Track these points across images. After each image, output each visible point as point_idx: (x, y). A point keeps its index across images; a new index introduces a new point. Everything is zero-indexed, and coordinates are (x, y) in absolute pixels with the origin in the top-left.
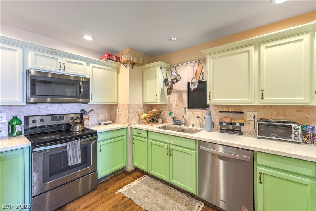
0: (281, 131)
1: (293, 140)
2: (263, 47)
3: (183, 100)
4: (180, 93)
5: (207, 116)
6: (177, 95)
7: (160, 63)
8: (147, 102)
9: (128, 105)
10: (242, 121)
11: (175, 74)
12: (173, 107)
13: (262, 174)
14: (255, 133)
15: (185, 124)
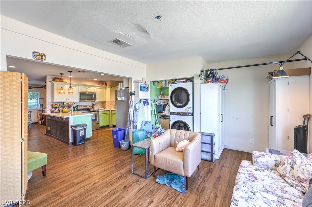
9: (110, 102)
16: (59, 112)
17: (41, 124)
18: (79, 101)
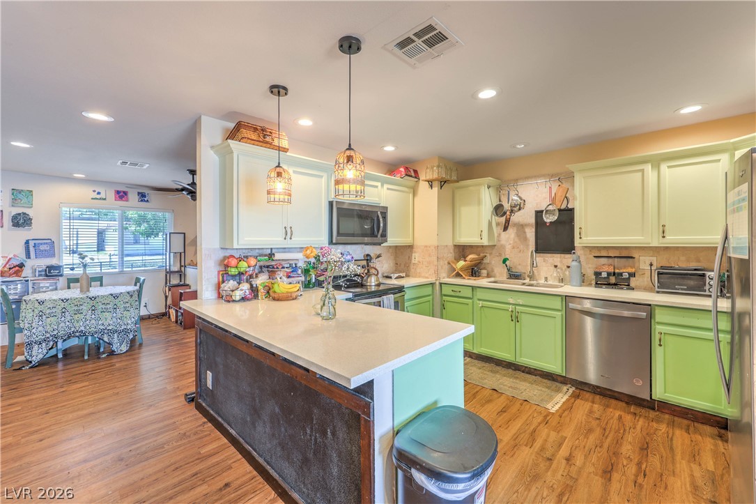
0: (692, 283)
1: (707, 293)
2: (664, 167)
3: (525, 239)
4: (521, 227)
5: (575, 263)
6: (515, 231)
7: (489, 180)
8: (462, 242)
9: (435, 247)
10: (632, 270)
11: (516, 198)
12: (507, 250)
13: (663, 334)
14: (652, 288)
15: (531, 277)
16: (256, 297)
17: (176, 322)
18: (331, 242)
